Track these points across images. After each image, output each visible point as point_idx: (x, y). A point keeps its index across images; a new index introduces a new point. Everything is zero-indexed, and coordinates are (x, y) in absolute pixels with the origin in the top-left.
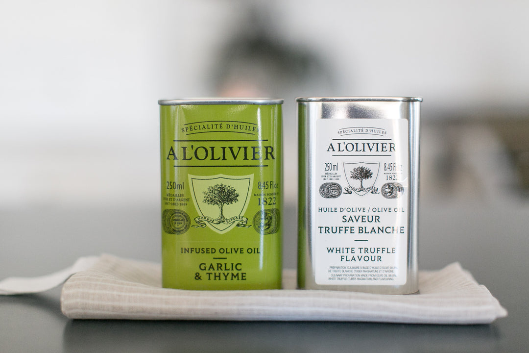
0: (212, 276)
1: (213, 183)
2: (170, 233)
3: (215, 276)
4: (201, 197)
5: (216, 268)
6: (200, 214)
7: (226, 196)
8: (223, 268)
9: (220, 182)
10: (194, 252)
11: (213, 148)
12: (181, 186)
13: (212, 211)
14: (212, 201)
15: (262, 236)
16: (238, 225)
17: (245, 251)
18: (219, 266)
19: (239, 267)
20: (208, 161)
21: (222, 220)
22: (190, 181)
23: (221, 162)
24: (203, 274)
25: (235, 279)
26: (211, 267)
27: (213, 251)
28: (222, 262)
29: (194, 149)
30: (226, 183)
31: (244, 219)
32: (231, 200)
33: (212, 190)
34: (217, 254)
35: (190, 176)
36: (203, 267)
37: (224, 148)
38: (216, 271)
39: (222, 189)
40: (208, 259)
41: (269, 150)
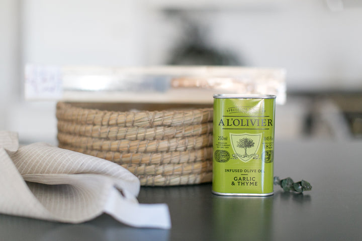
0: (240, 184)
1: (242, 138)
2: (219, 162)
3: (242, 183)
4: (235, 144)
5: (242, 179)
6: (235, 153)
7: (248, 144)
8: (246, 179)
9: (245, 137)
10: (232, 171)
11: (242, 120)
12: (226, 139)
13: (241, 151)
14: (241, 146)
15: (263, 163)
16: (254, 158)
17: (257, 171)
18: (244, 178)
19: (254, 179)
20: (240, 127)
21: (246, 155)
22: (230, 136)
23: (246, 127)
24: (236, 182)
25: (252, 185)
26: (240, 179)
27: (241, 171)
28: (245, 176)
29: (233, 120)
30: (248, 137)
31: (257, 155)
32: (251, 146)
33: (241, 141)
34: (243, 173)
35: (230, 134)
36: (236, 179)
37: (248, 120)
38: (242, 181)
39: (246, 140)
40: (239, 175)
41: (270, 121)
